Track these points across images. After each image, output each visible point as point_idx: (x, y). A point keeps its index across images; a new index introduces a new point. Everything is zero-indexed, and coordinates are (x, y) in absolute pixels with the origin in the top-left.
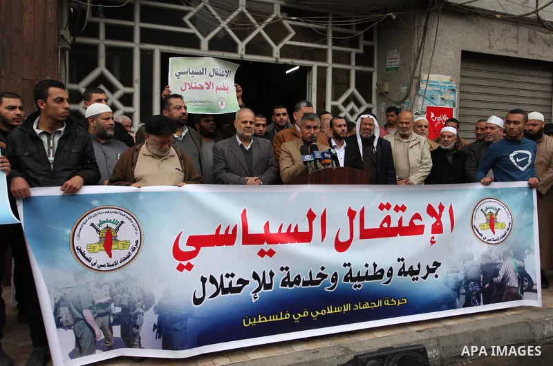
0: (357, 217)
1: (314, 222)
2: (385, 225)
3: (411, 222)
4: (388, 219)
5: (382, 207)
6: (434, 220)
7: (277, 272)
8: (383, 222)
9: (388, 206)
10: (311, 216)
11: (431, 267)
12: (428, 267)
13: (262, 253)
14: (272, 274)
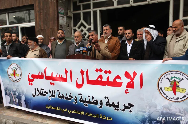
0: (85, 74)
1: (67, 74)
2: (99, 79)
3: (114, 80)
4: (101, 77)
5: (97, 70)
6: (129, 80)
7: (56, 91)
8: (98, 78)
9: (101, 70)
10: (66, 71)
11: (127, 105)
12: (124, 105)
13: (51, 84)
14: (55, 92)
